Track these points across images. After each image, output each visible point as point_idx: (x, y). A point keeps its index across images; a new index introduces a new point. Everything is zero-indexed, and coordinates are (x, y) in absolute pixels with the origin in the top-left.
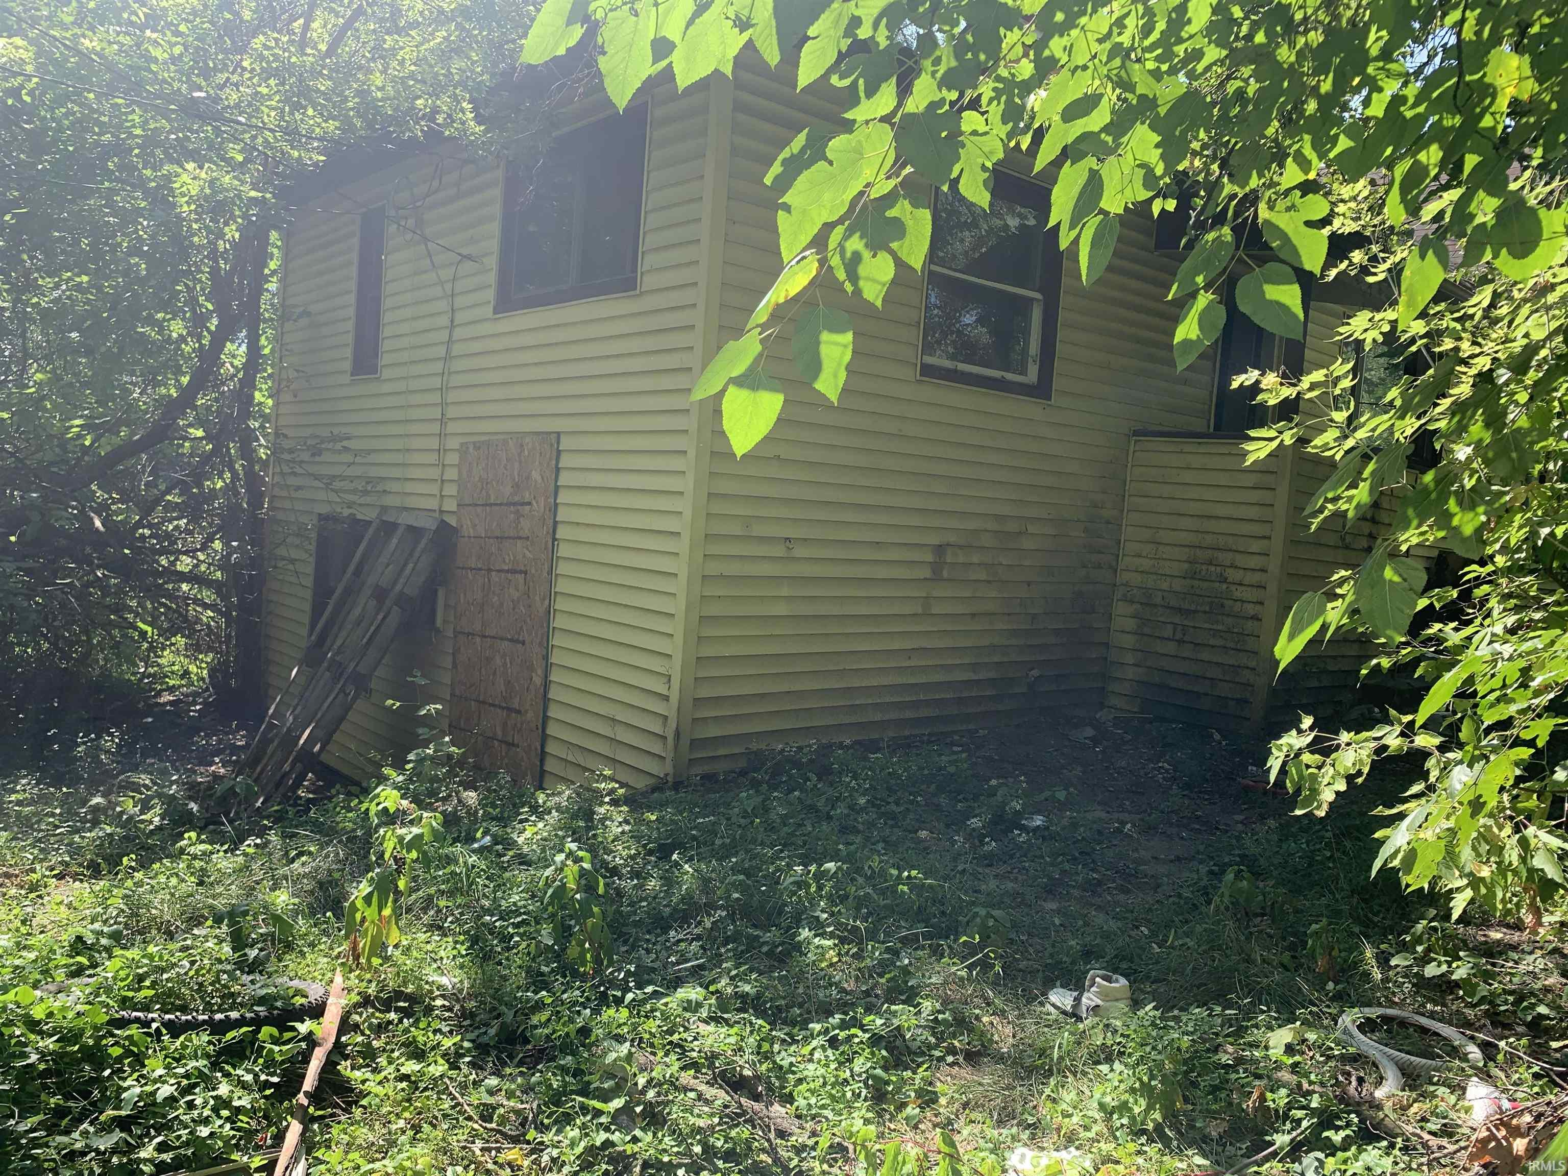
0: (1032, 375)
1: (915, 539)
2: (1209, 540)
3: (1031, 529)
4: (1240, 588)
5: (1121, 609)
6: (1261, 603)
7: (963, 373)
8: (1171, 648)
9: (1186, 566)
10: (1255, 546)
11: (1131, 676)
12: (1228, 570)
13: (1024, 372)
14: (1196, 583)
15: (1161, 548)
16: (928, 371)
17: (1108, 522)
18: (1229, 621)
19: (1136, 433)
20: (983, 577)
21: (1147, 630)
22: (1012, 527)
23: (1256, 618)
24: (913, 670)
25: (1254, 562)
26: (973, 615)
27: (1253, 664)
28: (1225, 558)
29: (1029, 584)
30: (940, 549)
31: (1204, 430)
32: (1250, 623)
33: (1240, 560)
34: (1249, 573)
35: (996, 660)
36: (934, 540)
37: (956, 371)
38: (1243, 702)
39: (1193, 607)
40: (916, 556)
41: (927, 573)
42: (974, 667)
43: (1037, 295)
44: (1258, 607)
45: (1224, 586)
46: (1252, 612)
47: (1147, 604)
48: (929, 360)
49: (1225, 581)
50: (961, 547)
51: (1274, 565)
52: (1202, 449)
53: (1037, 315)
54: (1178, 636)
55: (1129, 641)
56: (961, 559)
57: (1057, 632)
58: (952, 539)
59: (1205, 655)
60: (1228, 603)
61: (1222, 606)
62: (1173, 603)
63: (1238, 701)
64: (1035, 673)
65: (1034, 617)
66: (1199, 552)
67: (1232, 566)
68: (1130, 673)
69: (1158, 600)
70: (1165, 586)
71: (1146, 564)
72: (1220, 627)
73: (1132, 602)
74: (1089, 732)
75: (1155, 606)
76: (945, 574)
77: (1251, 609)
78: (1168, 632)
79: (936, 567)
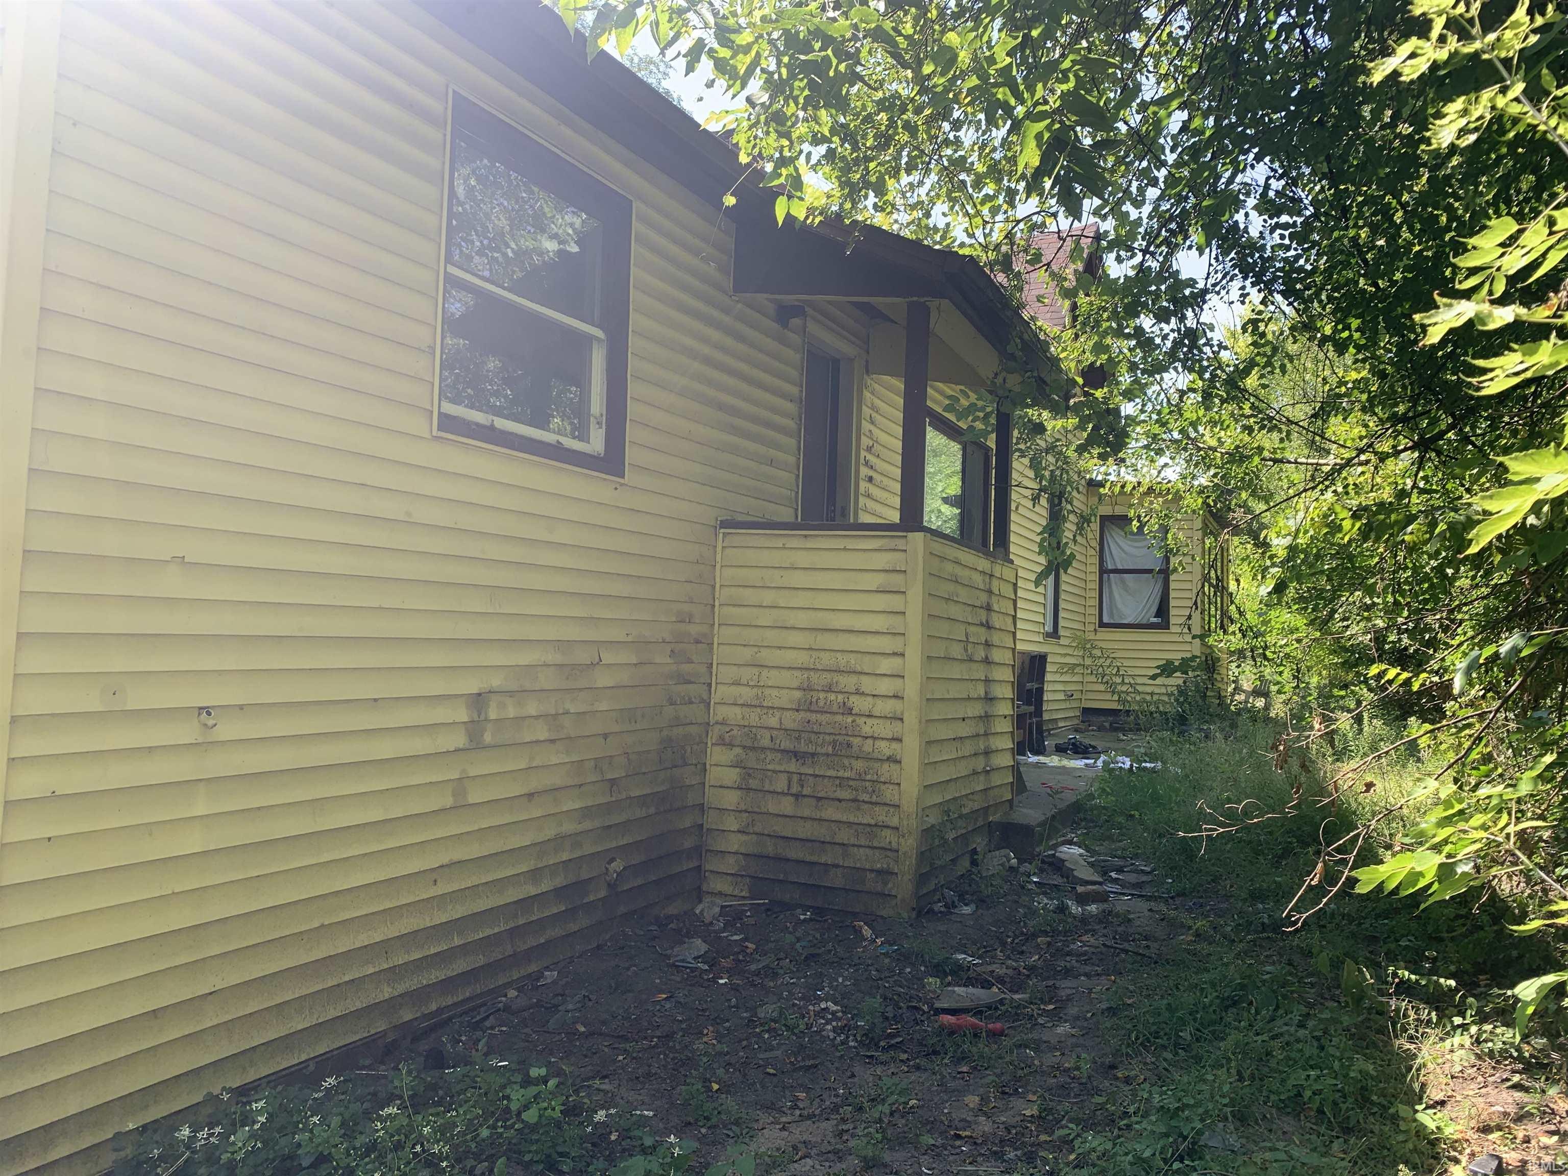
0: (596, 443)
1: (437, 687)
2: (827, 660)
3: (607, 658)
4: (870, 721)
5: (718, 756)
6: (899, 740)
7: (503, 432)
8: (787, 806)
9: (798, 694)
10: (886, 665)
11: (734, 848)
12: (853, 699)
13: (583, 437)
14: (813, 717)
15: (765, 672)
16: (448, 423)
17: (698, 642)
18: (859, 765)
19: (724, 524)
20: (543, 735)
21: (753, 783)
22: (583, 656)
23: (893, 760)
24: (442, 900)
25: (885, 686)
26: (530, 796)
27: (895, 822)
28: (848, 682)
29: (605, 736)
30: (478, 700)
31: (792, 520)
32: (886, 766)
33: (867, 684)
34: (879, 702)
35: (565, 856)
36: (472, 686)
37: (492, 428)
38: (885, 874)
39: (811, 749)
40: (442, 714)
41: (459, 740)
42: (535, 874)
43: (598, 333)
44: (895, 745)
45: (850, 719)
46: (888, 752)
47: (753, 749)
48: (450, 408)
49: (850, 711)
50: (511, 693)
51: (911, 688)
52: (810, 544)
53: (598, 360)
54: (795, 789)
55: (731, 799)
56: (511, 712)
57: (643, 800)
58: (496, 682)
59: (831, 812)
60: (856, 741)
61: (849, 745)
62: (786, 744)
63: (879, 872)
64: (617, 865)
65: (613, 782)
66: (814, 677)
67: (858, 693)
68: (735, 843)
69: (766, 742)
70: (773, 722)
71: (747, 694)
72: (847, 774)
73: (731, 745)
74: (699, 946)
75: (763, 749)
76: (488, 738)
77: (885, 749)
78: (781, 784)
79: (474, 729)
